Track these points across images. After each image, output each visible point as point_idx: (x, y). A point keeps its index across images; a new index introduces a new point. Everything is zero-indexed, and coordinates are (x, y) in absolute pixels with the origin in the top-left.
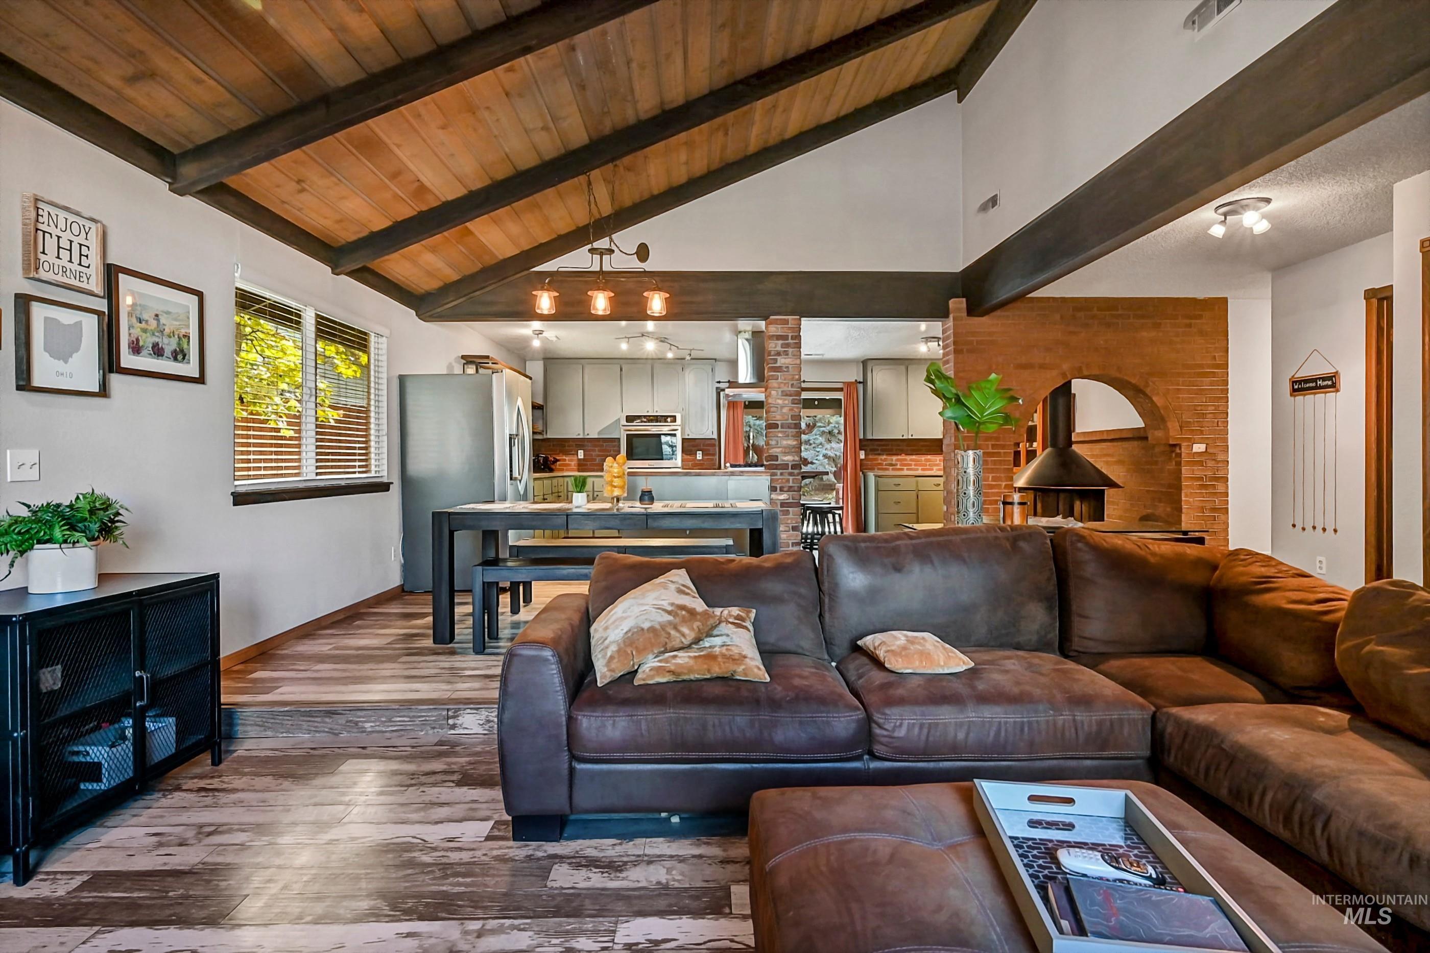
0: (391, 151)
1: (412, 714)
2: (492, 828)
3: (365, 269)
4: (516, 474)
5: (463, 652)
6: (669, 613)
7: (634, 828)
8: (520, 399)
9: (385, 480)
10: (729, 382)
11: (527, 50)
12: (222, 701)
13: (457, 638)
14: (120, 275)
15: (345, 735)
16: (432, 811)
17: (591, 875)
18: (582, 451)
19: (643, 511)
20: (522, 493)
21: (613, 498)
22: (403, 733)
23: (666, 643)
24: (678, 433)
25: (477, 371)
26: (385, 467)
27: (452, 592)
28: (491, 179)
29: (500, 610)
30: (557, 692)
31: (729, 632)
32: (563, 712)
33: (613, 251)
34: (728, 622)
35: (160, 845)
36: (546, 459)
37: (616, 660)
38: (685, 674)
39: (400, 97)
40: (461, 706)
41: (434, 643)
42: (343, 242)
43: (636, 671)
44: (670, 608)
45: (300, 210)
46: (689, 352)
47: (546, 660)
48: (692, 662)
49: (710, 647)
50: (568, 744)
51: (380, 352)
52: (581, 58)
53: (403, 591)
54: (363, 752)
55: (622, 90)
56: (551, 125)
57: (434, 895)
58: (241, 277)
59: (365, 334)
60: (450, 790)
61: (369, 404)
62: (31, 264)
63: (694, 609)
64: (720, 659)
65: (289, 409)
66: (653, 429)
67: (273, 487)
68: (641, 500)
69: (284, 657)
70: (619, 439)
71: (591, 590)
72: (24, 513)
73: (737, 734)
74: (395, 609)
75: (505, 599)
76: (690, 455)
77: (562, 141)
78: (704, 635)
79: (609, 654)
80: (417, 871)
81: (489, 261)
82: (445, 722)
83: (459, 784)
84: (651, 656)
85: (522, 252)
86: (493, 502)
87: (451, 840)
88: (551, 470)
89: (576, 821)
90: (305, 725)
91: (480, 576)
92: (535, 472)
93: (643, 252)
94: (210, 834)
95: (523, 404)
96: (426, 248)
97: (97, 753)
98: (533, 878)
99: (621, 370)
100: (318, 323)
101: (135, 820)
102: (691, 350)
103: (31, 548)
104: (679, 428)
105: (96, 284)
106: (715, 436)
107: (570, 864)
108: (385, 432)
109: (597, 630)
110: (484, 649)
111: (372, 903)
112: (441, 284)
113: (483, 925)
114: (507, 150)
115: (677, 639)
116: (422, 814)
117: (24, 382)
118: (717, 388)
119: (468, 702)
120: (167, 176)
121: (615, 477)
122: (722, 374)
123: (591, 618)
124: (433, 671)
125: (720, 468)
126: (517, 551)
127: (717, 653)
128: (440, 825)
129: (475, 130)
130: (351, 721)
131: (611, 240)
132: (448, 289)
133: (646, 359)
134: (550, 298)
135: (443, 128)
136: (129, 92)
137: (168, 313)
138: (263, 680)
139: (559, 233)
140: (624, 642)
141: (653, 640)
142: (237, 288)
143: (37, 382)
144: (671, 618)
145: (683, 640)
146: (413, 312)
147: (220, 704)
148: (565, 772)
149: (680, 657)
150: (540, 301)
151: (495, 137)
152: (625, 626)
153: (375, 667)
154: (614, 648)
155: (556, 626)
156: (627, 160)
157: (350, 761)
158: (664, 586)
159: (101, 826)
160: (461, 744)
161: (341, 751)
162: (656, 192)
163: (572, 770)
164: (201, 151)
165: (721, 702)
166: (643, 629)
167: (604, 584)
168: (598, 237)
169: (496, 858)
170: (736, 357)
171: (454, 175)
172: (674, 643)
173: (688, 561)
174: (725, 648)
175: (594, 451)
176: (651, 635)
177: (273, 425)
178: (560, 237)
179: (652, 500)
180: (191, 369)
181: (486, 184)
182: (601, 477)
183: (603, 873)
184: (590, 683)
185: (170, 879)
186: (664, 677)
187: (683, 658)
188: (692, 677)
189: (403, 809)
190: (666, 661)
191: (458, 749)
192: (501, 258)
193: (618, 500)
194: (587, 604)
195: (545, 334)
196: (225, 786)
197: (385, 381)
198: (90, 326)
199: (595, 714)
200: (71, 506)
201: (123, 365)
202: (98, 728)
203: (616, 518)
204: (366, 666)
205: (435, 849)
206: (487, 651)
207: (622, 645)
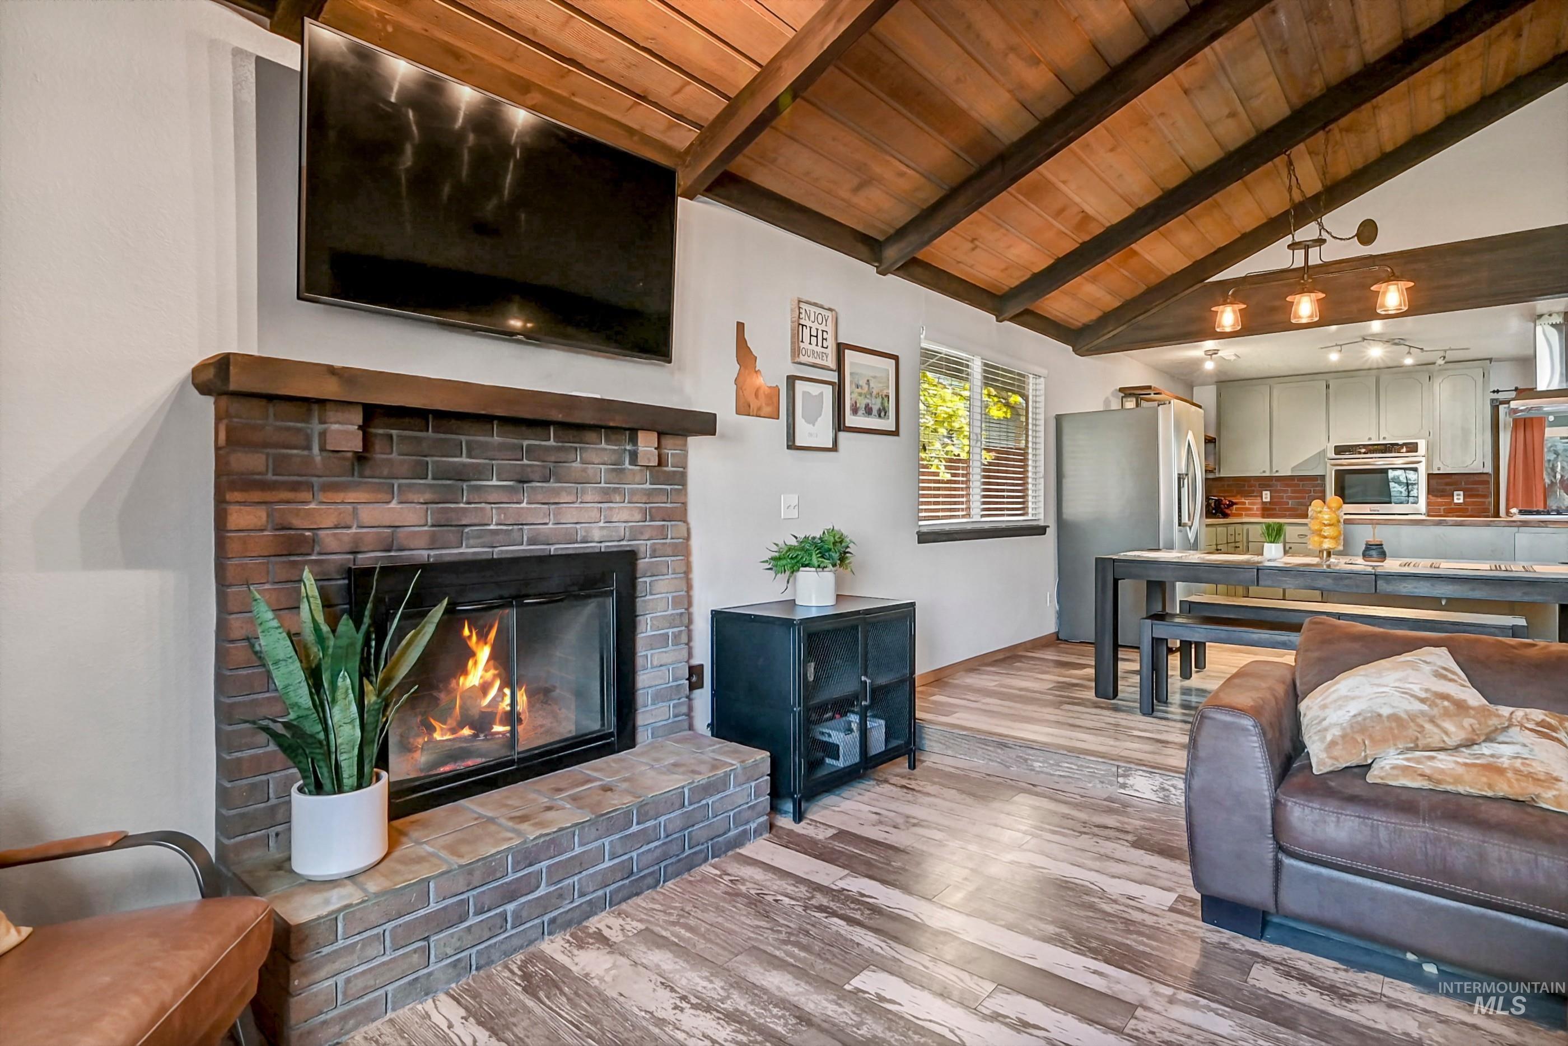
0: (1058, 189)
1: (1080, 763)
2: (1176, 901)
3: (1027, 312)
4: (1185, 519)
5: (1129, 711)
6: (1423, 701)
7: (1365, 959)
8: (1190, 433)
9: (1042, 523)
10: (1516, 389)
11: (1214, 37)
12: (917, 716)
13: (1120, 695)
14: (847, 351)
15: (1014, 769)
16: (1108, 863)
17: (1305, 991)
18: (1268, 493)
19: (1370, 569)
20: (1192, 541)
21: (1321, 551)
22: (1070, 780)
23: (1417, 738)
24: (1422, 468)
25: (1138, 405)
26: (1042, 510)
27: (1116, 646)
28: (1162, 189)
29: (1170, 673)
30: (1260, 768)
31: (1526, 741)
32: (1267, 793)
33: (1324, 241)
34: (1522, 726)
35: (881, 822)
36: (1218, 502)
37: (1340, 747)
38: (1450, 783)
39: (1071, 134)
40: (1132, 766)
41: (1097, 695)
42: (1007, 289)
43: (1369, 766)
44: (1423, 695)
45: (971, 267)
46: (1442, 354)
47: (1244, 729)
48: (1461, 770)
49: (1492, 756)
50: (1274, 832)
51: (1038, 393)
52: (1283, 18)
53: (1058, 639)
54: (1032, 789)
55: (1341, 35)
56: (1240, 109)
57: (1119, 945)
58: (926, 338)
59: (1023, 376)
60: (1124, 848)
61: (1027, 447)
62: (796, 351)
63: (1465, 701)
64: (1510, 774)
65: (947, 453)
66: (1378, 461)
67: (947, 528)
68: (1365, 555)
69: (957, 686)
70: (1323, 477)
71: (1300, 660)
72: (793, 542)
73: (1542, 880)
74: (1050, 655)
75: (1174, 661)
76: (1441, 496)
77: (1253, 123)
78: (1483, 738)
79: (1329, 738)
80: (1097, 916)
81: (1154, 280)
82: (1114, 779)
83: (1135, 845)
84: (1392, 751)
85: (1194, 263)
86: (1159, 550)
87: (1130, 898)
88: (1225, 515)
89: (1281, 926)
90: (980, 751)
91: (1148, 630)
92: (1207, 517)
93: (1367, 232)
94: (914, 825)
95: (1194, 439)
96: (1087, 280)
97: (836, 737)
98: (1230, 969)
99: (1328, 387)
100: (985, 371)
101: (859, 798)
102: (1445, 351)
103: (798, 570)
104: (1423, 459)
105: (831, 362)
106: (1489, 469)
107: (1277, 969)
108: (1042, 474)
109: (1310, 707)
110: (1153, 711)
111: (1058, 930)
112: (1099, 313)
113: (1174, 994)
114: (1182, 152)
115: (1434, 736)
116: (1098, 863)
117: (791, 445)
118: (1492, 400)
119: (1140, 763)
120: (876, 261)
121: (1325, 525)
122: (1504, 380)
123: (1299, 693)
124: (1098, 725)
125: (1497, 514)
126: (1190, 608)
127: (1505, 766)
128: (1117, 880)
129: (1147, 142)
130: (1021, 757)
131: (1322, 227)
132: (1107, 318)
133: (1369, 369)
134: (1234, 311)
135: (1112, 150)
136: (855, 200)
137: (875, 377)
138: (942, 704)
139: (1243, 232)
140: (1352, 727)
141: (1396, 731)
142: (922, 348)
143: (798, 443)
144: (1425, 707)
145: (1446, 738)
146: (1070, 348)
147: (915, 719)
148: (1270, 863)
149: (1441, 760)
150: (1221, 316)
151: (1169, 142)
152: (1354, 708)
153: (1039, 709)
154: (1336, 732)
155: (1255, 695)
156: (1344, 121)
157: (1021, 795)
158: (1413, 666)
159: (838, 795)
160: (1134, 806)
161: (1013, 783)
162: (1389, 148)
163: (1278, 866)
164: (901, 233)
165: (1513, 831)
166: (1380, 715)
167: (1316, 654)
168: (1299, 225)
169: (1183, 932)
170: (1532, 352)
171: (1121, 196)
172: (1430, 740)
173: (1451, 639)
174: (1519, 761)
175: (1285, 491)
176: (1394, 725)
177: (933, 469)
178: (1244, 236)
179: (1383, 555)
180: (889, 425)
181: (1156, 196)
182: (1306, 524)
183: (1322, 994)
184: (1302, 768)
185: (891, 852)
186: (1413, 780)
187: (1444, 762)
188: (1461, 789)
189: (1079, 853)
190: (1418, 761)
191: (1129, 809)
192: (1169, 274)
193: (1329, 554)
194: (1294, 674)
195: (1220, 354)
196: (920, 789)
197: (1042, 422)
198: (828, 393)
199: (1311, 804)
200: (820, 538)
201: (847, 424)
202: (832, 718)
203: (1328, 577)
204: (1030, 708)
205: (1115, 902)
206: (1155, 714)
207: (1349, 731)
